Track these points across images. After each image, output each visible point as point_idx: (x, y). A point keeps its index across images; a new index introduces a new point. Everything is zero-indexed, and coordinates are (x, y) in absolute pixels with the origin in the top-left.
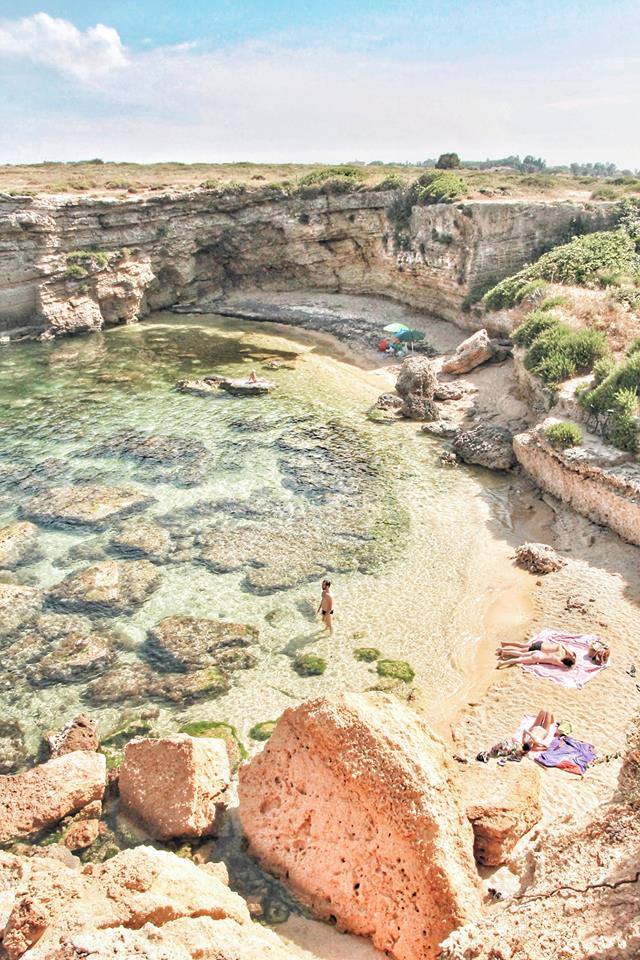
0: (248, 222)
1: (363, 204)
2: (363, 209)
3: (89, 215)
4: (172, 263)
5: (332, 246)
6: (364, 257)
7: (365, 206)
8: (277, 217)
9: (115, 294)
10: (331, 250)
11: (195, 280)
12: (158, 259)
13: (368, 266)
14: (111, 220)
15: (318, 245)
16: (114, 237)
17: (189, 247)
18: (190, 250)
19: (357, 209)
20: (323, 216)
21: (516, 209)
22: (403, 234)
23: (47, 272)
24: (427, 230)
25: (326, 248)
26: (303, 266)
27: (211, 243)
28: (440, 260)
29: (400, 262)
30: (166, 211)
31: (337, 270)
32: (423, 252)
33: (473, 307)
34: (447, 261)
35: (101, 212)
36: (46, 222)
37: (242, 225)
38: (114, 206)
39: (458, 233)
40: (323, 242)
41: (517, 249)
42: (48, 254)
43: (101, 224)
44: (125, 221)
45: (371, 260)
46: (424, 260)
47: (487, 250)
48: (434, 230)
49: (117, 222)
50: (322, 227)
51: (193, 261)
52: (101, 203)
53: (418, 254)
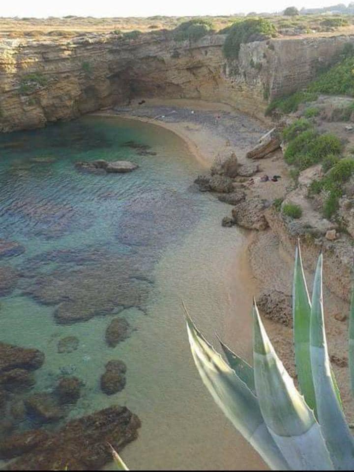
0: (142, 56)
1: (211, 43)
2: (212, 46)
3: (35, 53)
4: (93, 84)
5: (194, 71)
6: (214, 78)
7: (212, 44)
8: (160, 53)
9: (54, 104)
10: (194, 74)
11: (110, 95)
12: (83, 81)
13: (217, 84)
14: (51, 56)
15: (186, 71)
16: (52, 67)
17: (105, 73)
18: (105, 76)
19: (208, 47)
20: (187, 52)
21: (305, 42)
22: (234, 63)
23: (7, 89)
24: (248, 60)
25: (191, 72)
26: (178, 85)
27: (120, 70)
28: (255, 80)
29: (232, 82)
30: (88, 49)
31: (198, 87)
32: (245, 76)
33: (273, 112)
34: (259, 80)
35: (43, 51)
36: (6, 57)
37: (139, 59)
38: (51, 47)
39: (266, 61)
40: (188, 69)
41: (304, 70)
42: (8, 78)
43: (44, 58)
44: (59, 56)
45: (219, 80)
46: (246, 80)
47: (285, 72)
48: (252, 60)
49: (55, 57)
50: (187, 59)
51: (108, 82)
52: (43, 45)
53: (243, 76)
